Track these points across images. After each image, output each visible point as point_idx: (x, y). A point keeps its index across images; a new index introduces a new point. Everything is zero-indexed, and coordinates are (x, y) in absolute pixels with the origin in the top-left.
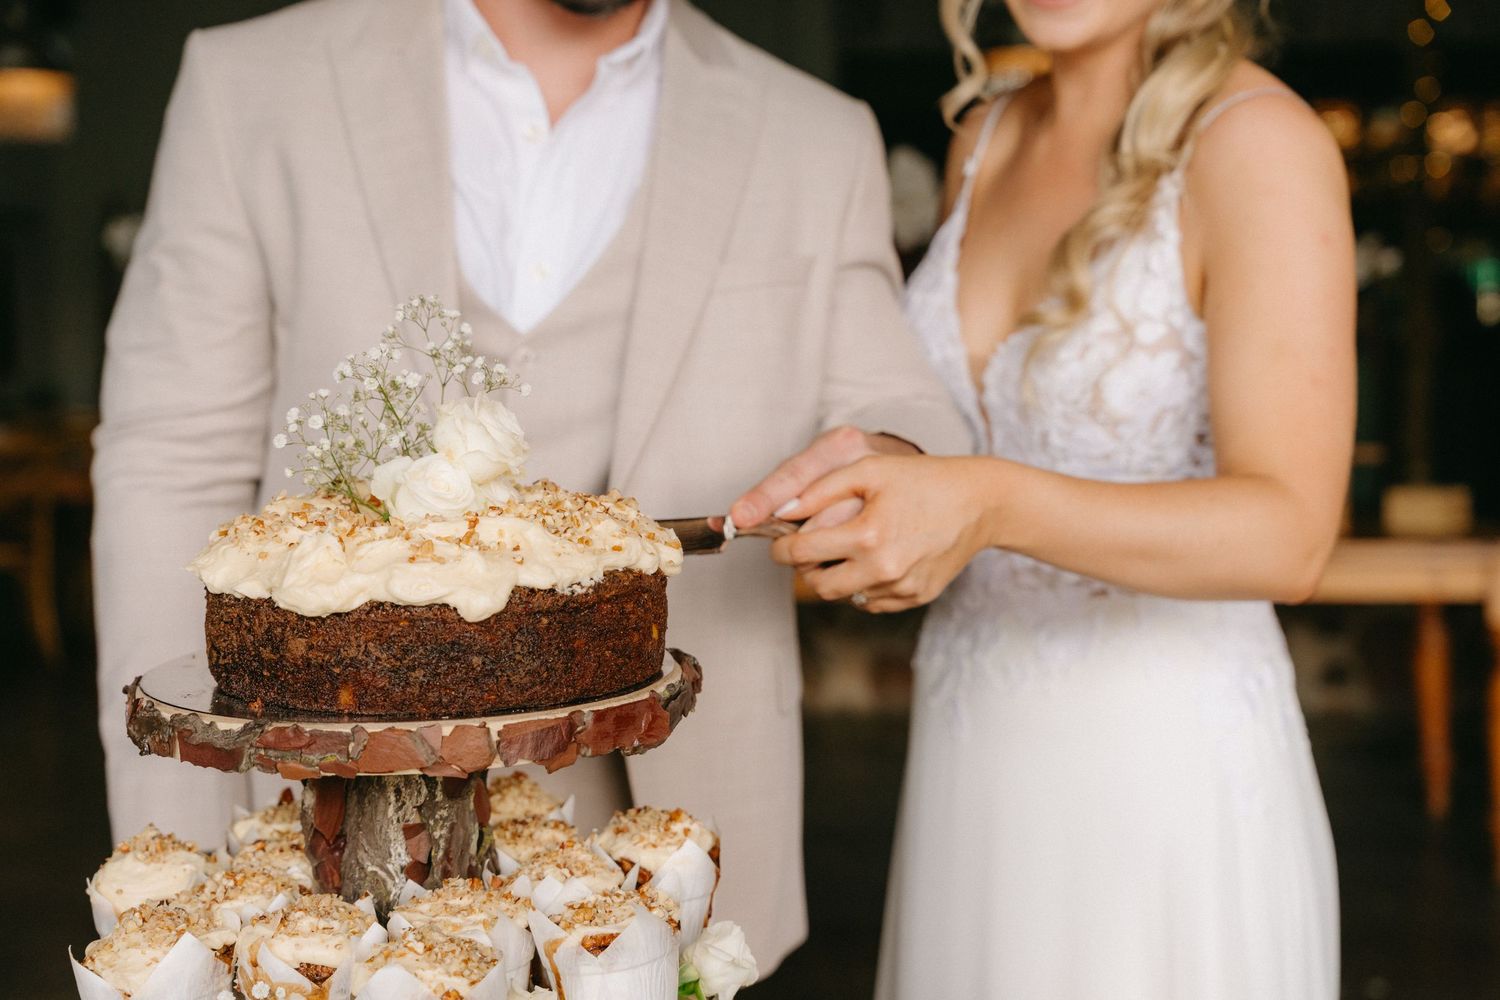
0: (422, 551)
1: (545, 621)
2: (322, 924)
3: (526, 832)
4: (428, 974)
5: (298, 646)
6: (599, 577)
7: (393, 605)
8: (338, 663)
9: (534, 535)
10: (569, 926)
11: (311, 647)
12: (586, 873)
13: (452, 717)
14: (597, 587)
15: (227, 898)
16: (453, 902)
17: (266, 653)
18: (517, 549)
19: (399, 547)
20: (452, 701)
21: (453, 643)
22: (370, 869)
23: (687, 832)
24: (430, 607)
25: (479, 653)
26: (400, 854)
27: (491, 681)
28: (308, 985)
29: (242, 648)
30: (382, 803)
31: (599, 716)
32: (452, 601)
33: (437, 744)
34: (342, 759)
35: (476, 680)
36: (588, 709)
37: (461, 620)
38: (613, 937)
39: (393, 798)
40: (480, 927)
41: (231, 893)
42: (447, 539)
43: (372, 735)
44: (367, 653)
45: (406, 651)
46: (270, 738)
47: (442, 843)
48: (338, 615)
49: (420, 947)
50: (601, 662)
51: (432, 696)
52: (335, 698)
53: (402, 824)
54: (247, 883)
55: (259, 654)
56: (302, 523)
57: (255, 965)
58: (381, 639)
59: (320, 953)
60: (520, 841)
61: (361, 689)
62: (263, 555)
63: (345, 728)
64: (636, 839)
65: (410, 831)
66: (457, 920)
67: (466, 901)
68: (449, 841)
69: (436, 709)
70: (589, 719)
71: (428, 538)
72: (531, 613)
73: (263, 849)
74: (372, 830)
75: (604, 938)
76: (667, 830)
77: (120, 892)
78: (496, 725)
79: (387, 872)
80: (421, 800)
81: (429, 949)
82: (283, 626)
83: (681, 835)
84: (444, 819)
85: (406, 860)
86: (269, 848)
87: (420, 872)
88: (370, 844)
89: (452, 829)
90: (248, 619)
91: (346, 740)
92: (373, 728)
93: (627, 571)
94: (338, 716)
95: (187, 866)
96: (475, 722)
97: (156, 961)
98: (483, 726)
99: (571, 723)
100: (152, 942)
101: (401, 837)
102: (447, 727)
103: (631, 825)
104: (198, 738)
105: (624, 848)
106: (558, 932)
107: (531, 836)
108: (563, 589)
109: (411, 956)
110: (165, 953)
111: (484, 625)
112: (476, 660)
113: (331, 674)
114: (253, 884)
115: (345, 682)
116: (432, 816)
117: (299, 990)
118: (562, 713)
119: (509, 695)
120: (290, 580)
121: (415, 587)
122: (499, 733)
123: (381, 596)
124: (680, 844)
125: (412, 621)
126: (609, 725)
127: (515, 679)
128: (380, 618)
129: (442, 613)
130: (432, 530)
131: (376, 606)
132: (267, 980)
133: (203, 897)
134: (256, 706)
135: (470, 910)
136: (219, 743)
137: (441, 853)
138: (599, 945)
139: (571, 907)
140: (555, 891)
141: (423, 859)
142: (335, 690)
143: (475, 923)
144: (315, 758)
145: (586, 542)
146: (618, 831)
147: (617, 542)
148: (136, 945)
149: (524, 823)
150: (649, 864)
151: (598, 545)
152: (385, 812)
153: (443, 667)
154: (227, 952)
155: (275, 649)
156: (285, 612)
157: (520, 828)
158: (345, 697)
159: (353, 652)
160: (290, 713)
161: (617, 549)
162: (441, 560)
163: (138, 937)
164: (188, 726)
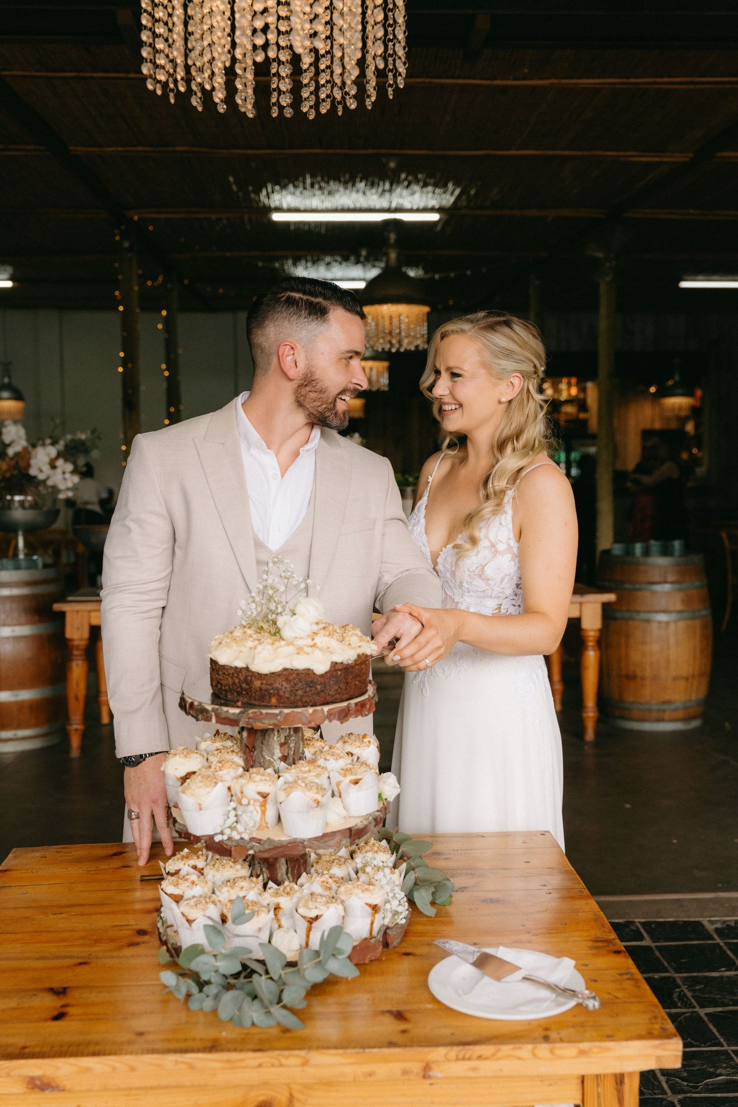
0: (300, 651)
1: (339, 673)
2: (264, 778)
3: (312, 743)
4: (308, 793)
5: (257, 684)
6: (355, 657)
7: (292, 669)
8: (272, 689)
9: (333, 643)
10: (345, 776)
11: (262, 684)
12: (341, 758)
13: (312, 706)
14: (356, 661)
15: (221, 770)
16: (303, 769)
17: (244, 685)
18: (329, 648)
19: (291, 649)
20: (311, 701)
21: (311, 682)
22: (268, 758)
23: (369, 742)
24: (304, 670)
25: (320, 685)
26: (278, 753)
27: (323, 694)
28: (261, 799)
29: (234, 683)
30: (272, 735)
31: (356, 704)
32: (312, 667)
33: (308, 716)
34: (276, 722)
35: (318, 693)
36: (353, 702)
37: (314, 673)
38: (360, 779)
39: (276, 733)
40: (314, 777)
41: (222, 768)
42: (306, 646)
43: (287, 714)
44: (282, 685)
45: (295, 685)
46: (251, 715)
47: (293, 749)
48: (273, 673)
49: (303, 785)
50: (355, 685)
51: (304, 699)
52: (270, 701)
53: (279, 742)
54: (226, 765)
55: (241, 686)
56: (252, 640)
57: (242, 792)
58: (287, 680)
59: (265, 788)
60: (310, 747)
61: (279, 697)
62: (241, 652)
63: (277, 711)
64: (353, 745)
65: (282, 745)
66: (306, 775)
67: (307, 769)
68: (295, 748)
69: (305, 704)
70: (353, 705)
71: (301, 646)
72: (336, 670)
73: (221, 752)
74: (268, 745)
75: (357, 780)
76: (363, 741)
77: (176, 769)
78: (326, 708)
79: (273, 759)
80: (287, 734)
81: (306, 785)
82: (251, 676)
84: (293, 740)
85: (280, 755)
86: (223, 751)
87: (284, 758)
88: (267, 750)
89: (295, 744)
90: (237, 674)
91: (276, 715)
92: (286, 711)
93: (363, 654)
94: (271, 707)
95: (198, 759)
96: (319, 708)
97: (209, 792)
98: (322, 709)
99: (348, 707)
100: (207, 786)
101: (279, 747)
102: (311, 710)
103: (348, 739)
104: (223, 715)
105: (348, 748)
106: (341, 778)
107: (313, 744)
108: (345, 662)
109: (300, 788)
110: (213, 790)
111: (322, 676)
112: (319, 687)
113: (269, 692)
114: (227, 765)
115: (274, 695)
116: (290, 739)
117: (258, 801)
118: (345, 704)
119: (329, 699)
120: (256, 661)
121: (300, 663)
122: (328, 712)
123: (288, 666)
124: (368, 746)
125: (298, 674)
126: (359, 707)
127: (331, 693)
128: (287, 674)
129: (309, 672)
130: (300, 643)
131: (285, 670)
132: (247, 797)
133: (211, 770)
134: (239, 704)
135: (309, 771)
136: (232, 717)
137: (292, 752)
138: (356, 782)
139: (343, 769)
140: (334, 765)
141: (286, 755)
142: (270, 698)
143: (312, 776)
144: (267, 722)
145: (350, 644)
146: (345, 742)
147: (359, 644)
148: (201, 787)
149: (309, 740)
150: (359, 754)
151: (353, 645)
152: (273, 738)
153: (308, 689)
154: (229, 788)
155: (248, 684)
156: (253, 672)
157: (309, 742)
158: (274, 700)
159: (277, 685)
160: (252, 706)
161: (360, 647)
162: (308, 654)
163: (201, 784)
164: (219, 711)
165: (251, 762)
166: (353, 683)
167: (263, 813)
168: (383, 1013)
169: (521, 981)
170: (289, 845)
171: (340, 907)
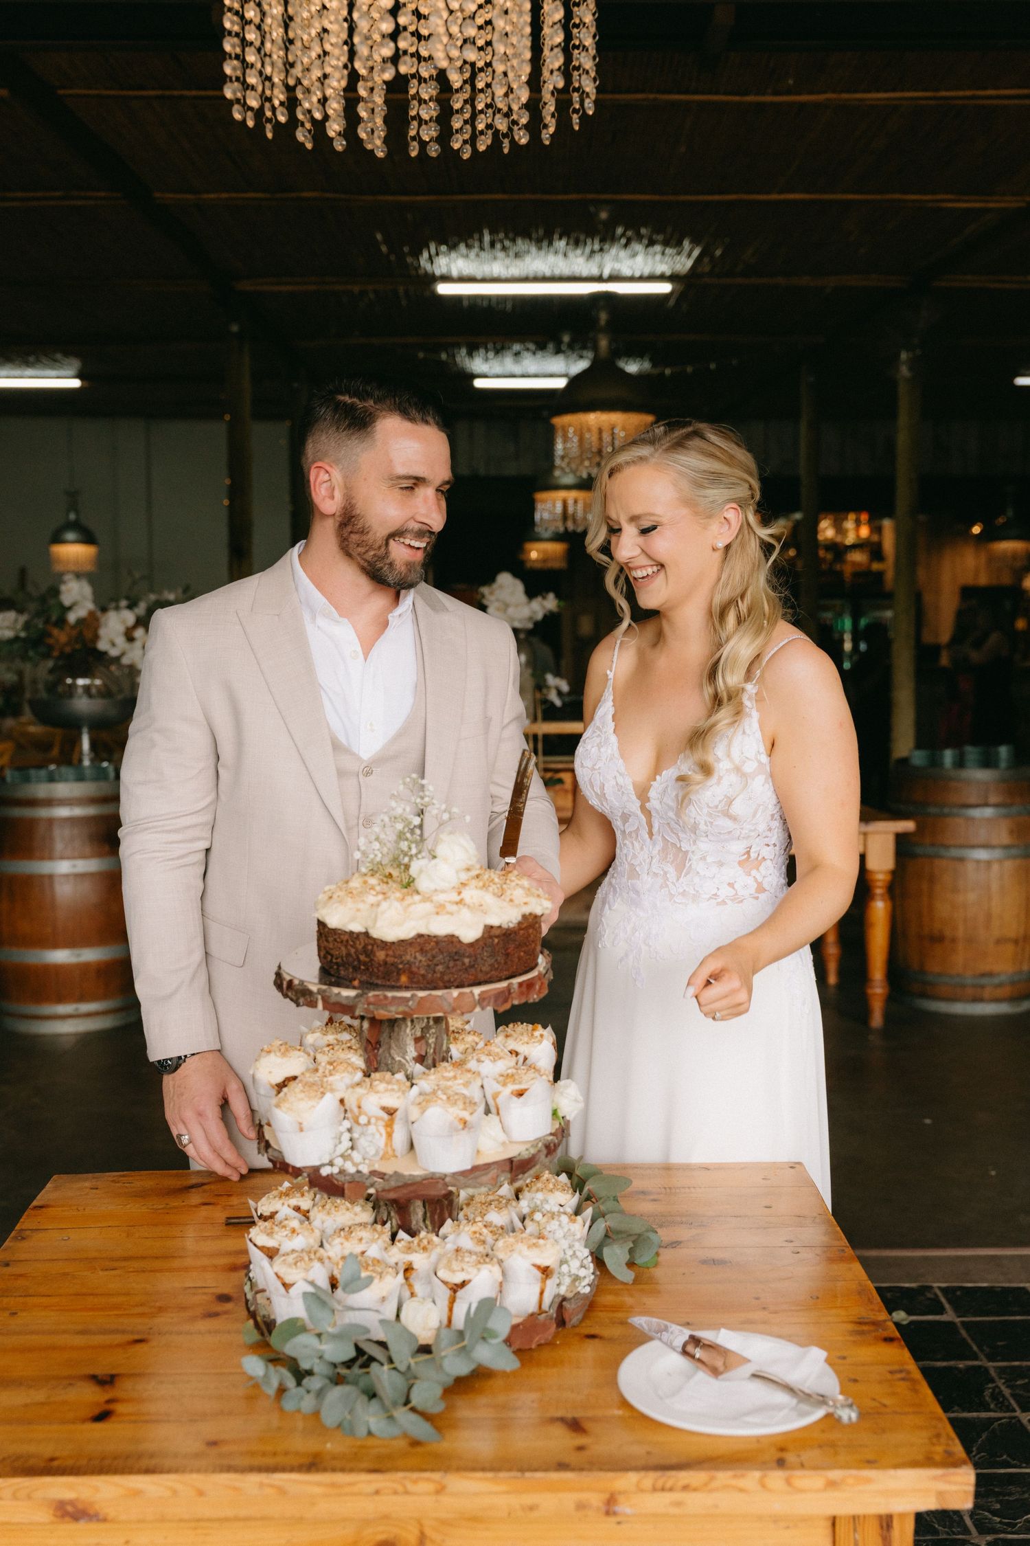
0: (440, 909)
1: (496, 940)
2: (390, 1087)
3: (461, 1038)
4: (451, 1110)
5: (381, 955)
6: (519, 918)
7: (429, 936)
8: (401, 963)
9: (488, 898)
10: (504, 1085)
11: (387, 955)
12: (500, 1058)
13: (458, 987)
14: (519, 923)
15: (331, 1075)
16: (446, 1074)
17: (362, 958)
18: (481, 905)
19: (428, 907)
20: (455, 980)
21: (456, 953)
22: (398, 1058)
23: (542, 1036)
24: (446, 936)
25: (468, 957)
26: (412, 1052)
27: (473, 971)
28: (386, 1117)
29: (349, 955)
30: (403, 1026)
31: (520, 984)
32: (457, 933)
33: (451, 1001)
34: (407, 1009)
35: (466, 969)
36: (516, 981)
37: (460, 942)
38: (526, 1090)
39: (409, 1024)
40: (462, 1087)
41: (333, 1072)
42: (450, 902)
43: (421, 998)
44: (415, 958)
45: (434, 957)
46: (372, 1000)
47: (433, 1046)
48: (402, 941)
49: (444, 1097)
50: (520, 958)
51: (446, 978)
52: (398, 980)
53: (414, 1036)
54: (338, 1067)
55: (358, 958)
56: (374, 893)
57: (359, 1107)
58: (422, 951)
59: (391, 1102)
60: (459, 1042)
61: (412, 974)
62: (358, 910)
63: (407, 994)
64: (518, 1040)
65: (417, 1040)
66: (450, 1083)
67: (451, 1074)
68: (435, 1044)
69: (447, 984)
70: (516, 986)
71: (442, 902)
72: (491, 937)
73: (333, 1049)
74: (398, 1040)
75: (522, 1090)
76: (532, 1035)
77: (270, 1072)
78: (477, 991)
79: (405, 1059)
80: (424, 1025)
81: (448, 1098)
82: (373, 945)
83: (539, 1037)
84: (434, 1034)
85: (415, 1054)
86: (336, 1048)
87: (421, 1059)
88: (396, 1046)
89: (436, 1038)
90: (353, 941)
91: (407, 1000)
92: (421, 994)
93: (530, 914)
94: (399, 988)
95: (302, 1059)
96: (467, 990)
97: (313, 1107)
98: (471, 992)
99: (509, 988)
100: (310, 1098)
101: (412, 1043)
102: (455, 993)
103: (512, 1032)
104: (333, 999)
105: (512, 1044)
106: (498, 1087)
107: (463, 1039)
108: (505, 926)
109: (439, 1101)
110: (318, 1103)
111: (471, 945)
112: (467, 961)
113: (397, 967)
114: (341, 1068)
115: (404, 972)
116: (428, 1032)
117: (382, 1119)
118: (504, 984)
119: (481, 977)
120: (379, 924)
121: (440, 927)
122: (479, 995)
123: (424, 931)
124: (540, 1042)
125: (437, 943)
126: (524, 989)
127: (484, 969)
128: (422, 942)
129: (452, 939)
130: (441, 898)
131: (420, 936)
132: (366, 1114)
133: (318, 1074)
134: (356, 983)
135: (455, 1078)
136: (344, 1002)
137: (432, 1051)
138: (520, 1094)
139: (502, 1076)
140: (490, 1069)
141: (424, 1054)
142: (399, 974)
143: (459, 1085)
144: (393, 1009)
145: (511, 900)
146: (507, 1036)
147: (526, 900)
148: (302, 1099)
149: (458, 1033)
150: (526, 1053)
151: (516, 902)
152: (405, 1031)
153: (451, 964)
154: (342, 1101)
155: (367, 956)
156: (375, 940)
157: (457, 1035)
158: (404, 979)
159: (408, 957)
160: (375, 986)
161: (526, 903)
162: (451, 914)
163: (302, 1095)
164: (327, 994)
165: (375, 1063)
166: (516, 955)
167: (390, 1135)
168: (554, 1420)
169: (749, 1379)
170: (424, 1182)
171: (496, 1270)
